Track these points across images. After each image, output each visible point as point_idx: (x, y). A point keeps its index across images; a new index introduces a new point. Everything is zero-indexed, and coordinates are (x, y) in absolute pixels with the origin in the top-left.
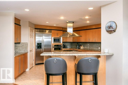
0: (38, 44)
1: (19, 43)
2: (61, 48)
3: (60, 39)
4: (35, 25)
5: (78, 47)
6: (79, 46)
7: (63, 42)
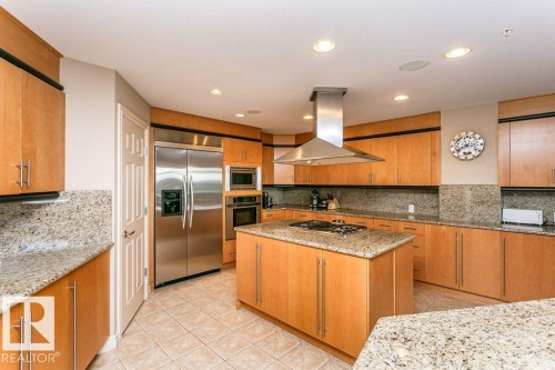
0: (166, 194)
1: (54, 195)
2: (257, 207)
3: (255, 174)
4: (154, 110)
5: (315, 202)
6: (320, 201)
7: (264, 186)
